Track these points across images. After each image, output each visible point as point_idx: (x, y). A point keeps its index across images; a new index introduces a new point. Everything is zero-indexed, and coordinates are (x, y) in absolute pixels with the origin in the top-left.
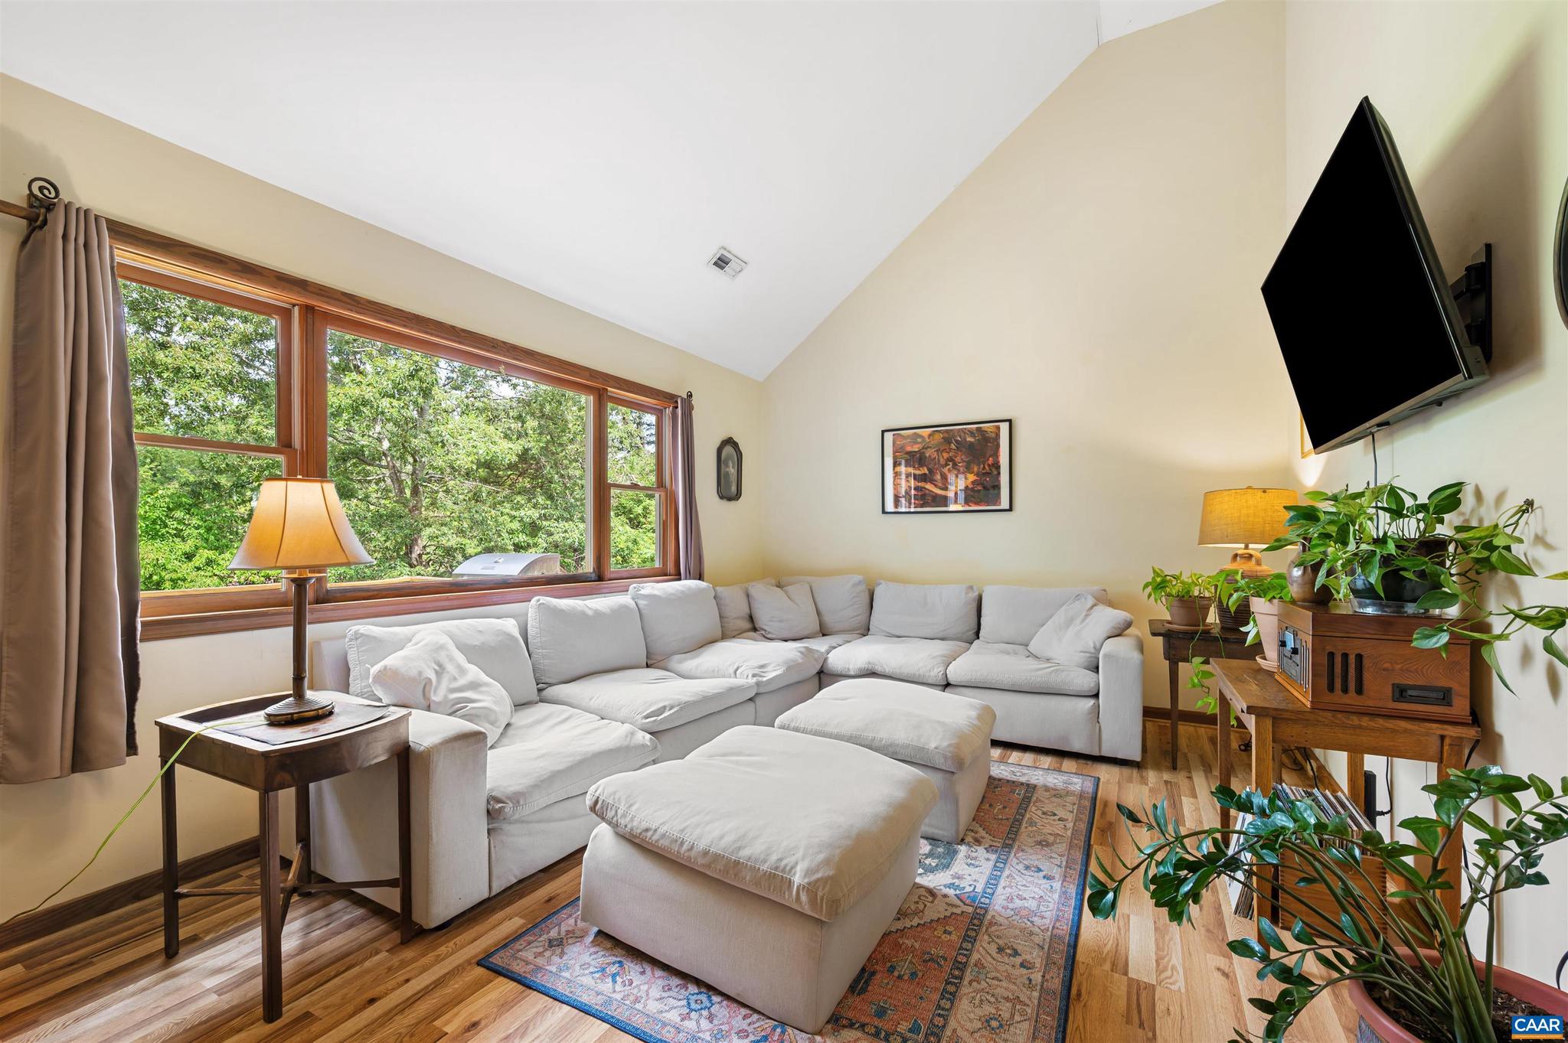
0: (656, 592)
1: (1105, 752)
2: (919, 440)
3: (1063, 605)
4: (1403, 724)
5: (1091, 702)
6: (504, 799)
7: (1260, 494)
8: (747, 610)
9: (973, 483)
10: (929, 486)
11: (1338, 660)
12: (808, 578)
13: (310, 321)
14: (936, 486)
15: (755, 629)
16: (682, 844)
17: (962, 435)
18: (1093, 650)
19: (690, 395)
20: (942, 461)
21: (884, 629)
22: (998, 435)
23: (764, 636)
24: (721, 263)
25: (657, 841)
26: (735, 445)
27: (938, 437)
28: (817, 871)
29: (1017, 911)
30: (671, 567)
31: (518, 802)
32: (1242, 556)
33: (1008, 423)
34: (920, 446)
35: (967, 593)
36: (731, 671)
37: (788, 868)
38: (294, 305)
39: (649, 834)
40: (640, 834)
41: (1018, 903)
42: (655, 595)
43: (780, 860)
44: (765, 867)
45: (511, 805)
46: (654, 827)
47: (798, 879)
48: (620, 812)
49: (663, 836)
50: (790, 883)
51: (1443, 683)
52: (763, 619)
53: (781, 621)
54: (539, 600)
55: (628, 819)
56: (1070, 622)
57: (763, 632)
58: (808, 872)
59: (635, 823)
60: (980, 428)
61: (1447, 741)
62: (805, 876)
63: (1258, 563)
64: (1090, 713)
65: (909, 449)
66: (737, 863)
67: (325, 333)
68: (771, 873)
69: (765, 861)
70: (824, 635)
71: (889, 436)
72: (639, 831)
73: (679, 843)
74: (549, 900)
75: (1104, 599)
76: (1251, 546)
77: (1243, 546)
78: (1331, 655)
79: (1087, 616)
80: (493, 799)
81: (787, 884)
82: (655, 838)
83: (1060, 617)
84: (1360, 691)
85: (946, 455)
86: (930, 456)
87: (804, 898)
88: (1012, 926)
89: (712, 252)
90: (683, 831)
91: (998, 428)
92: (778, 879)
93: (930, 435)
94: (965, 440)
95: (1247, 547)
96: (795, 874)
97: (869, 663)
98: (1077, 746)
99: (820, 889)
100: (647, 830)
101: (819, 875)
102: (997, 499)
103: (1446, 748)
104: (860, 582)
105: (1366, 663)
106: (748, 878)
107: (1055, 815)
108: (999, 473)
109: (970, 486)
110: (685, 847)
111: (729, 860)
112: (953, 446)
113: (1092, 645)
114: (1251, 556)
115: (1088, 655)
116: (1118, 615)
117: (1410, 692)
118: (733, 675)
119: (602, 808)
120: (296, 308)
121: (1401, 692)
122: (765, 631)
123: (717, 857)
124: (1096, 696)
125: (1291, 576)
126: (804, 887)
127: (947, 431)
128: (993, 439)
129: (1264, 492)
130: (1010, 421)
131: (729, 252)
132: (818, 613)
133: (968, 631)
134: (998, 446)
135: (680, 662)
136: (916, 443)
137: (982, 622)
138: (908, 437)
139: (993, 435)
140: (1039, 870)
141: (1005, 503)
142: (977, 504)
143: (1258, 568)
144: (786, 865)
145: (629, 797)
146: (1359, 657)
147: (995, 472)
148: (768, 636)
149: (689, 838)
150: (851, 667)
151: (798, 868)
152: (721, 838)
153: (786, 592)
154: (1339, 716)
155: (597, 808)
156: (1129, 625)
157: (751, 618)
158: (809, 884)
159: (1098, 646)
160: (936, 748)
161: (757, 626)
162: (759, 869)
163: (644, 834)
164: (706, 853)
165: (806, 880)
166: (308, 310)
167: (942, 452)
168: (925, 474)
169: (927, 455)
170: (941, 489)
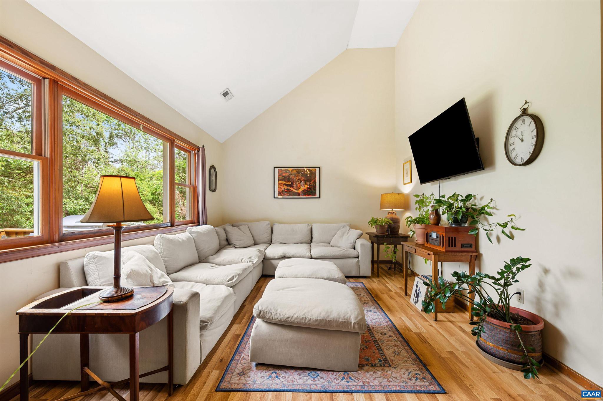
0: (199, 230)
1: (361, 275)
2: (288, 172)
3: (339, 229)
4: (465, 253)
5: (357, 259)
6: (206, 321)
7: (397, 195)
8: (226, 237)
9: (307, 188)
10: (291, 189)
11: (451, 238)
12: (247, 223)
13: (56, 88)
14: (294, 188)
15: (229, 244)
16: (306, 319)
17: (303, 171)
18: (353, 243)
19: (203, 146)
20: (296, 180)
21: (279, 241)
22: (315, 172)
23: (234, 247)
24: (226, 94)
25: (294, 321)
26: (215, 169)
27: (295, 171)
28: (358, 317)
29: (376, 323)
30: (195, 220)
31: (212, 321)
32: (391, 213)
33: (319, 168)
34: (289, 174)
35: (308, 227)
36: (240, 260)
37: (348, 318)
38: (44, 78)
39: (289, 319)
40: (285, 320)
41: (374, 321)
42: (198, 232)
43: (345, 316)
44: (340, 320)
45: (210, 323)
46: (291, 316)
47: (353, 321)
48: (273, 314)
49: (296, 318)
50: (350, 323)
51: (471, 243)
52: (233, 240)
53: (240, 240)
54: (161, 236)
55: (278, 315)
56: (343, 235)
57: (234, 245)
58: (356, 318)
59: (282, 316)
60: (310, 169)
61: (472, 256)
62: (355, 320)
63: (396, 214)
64: (357, 263)
65: (284, 175)
66: (330, 321)
67: (62, 97)
68: (343, 321)
69: (339, 318)
70: (255, 245)
71: (276, 170)
72: (284, 319)
73: (304, 319)
74: (221, 361)
75: (353, 227)
76: (393, 210)
77: (391, 210)
78: (449, 238)
79: (348, 232)
80: (202, 322)
81: (349, 324)
82: (293, 320)
83: (339, 233)
84: (455, 246)
85: (298, 178)
86: (292, 178)
87: (356, 326)
88: (378, 327)
89: (223, 90)
90: (304, 315)
91: (316, 170)
92: (345, 323)
93: (292, 170)
94: (304, 173)
95: (392, 210)
96: (351, 320)
97: (284, 253)
98: (353, 274)
99: (361, 322)
100: (288, 318)
101: (359, 318)
102: (315, 194)
103: (472, 258)
104: (268, 224)
105: (456, 239)
106: (334, 325)
107: (361, 295)
108: (316, 185)
109: (306, 189)
110: (307, 320)
111: (326, 321)
112: (300, 175)
113: (353, 242)
114: (394, 212)
115: (352, 245)
116: (359, 232)
117: (465, 246)
118: (241, 262)
119: (264, 314)
120: (47, 81)
121: (463, 246)
122: (235, 244)
123: (321, 321)
124: (358, 257)
125: (431, 218)
126: (356, 323)
127: (298, 169)
128: (314, 173)
129: (399, 194)
130: (320, 167)
131: (229, 91)
132: (253, 237)
133: (309, 240)
134: (315, 176)
135: (213, 259)
136: (287, 173)
137: (313, 236)
138: (284, 170)
139: (314, 172)
140: (371, 311)
141: (318, 196)
142: (308, 195)
143: (396, 216)
144: (347, 318)
145: (274, 308)
146: (455, 238)
147: (315, 185)
148: (236, 246)
149: (308, 316)
150: (276, 255)
151: (352, 317)
152: (320, 314)
153: (239, 229)
154: (453, 253)
155: (261, 314)
156: (362, 234)
157: (227, 240)
158: (357, 321)
159: (355, 242)
160: (338, 278)
161: (230, 243)
162: (338, 321)
163: (287, 319)
164: (317, 320)
165: (356, 321)
166: (54, 83)
167: (296, 177)
168: (290, 184)
169: (291, 177)
170: (296, 190)
